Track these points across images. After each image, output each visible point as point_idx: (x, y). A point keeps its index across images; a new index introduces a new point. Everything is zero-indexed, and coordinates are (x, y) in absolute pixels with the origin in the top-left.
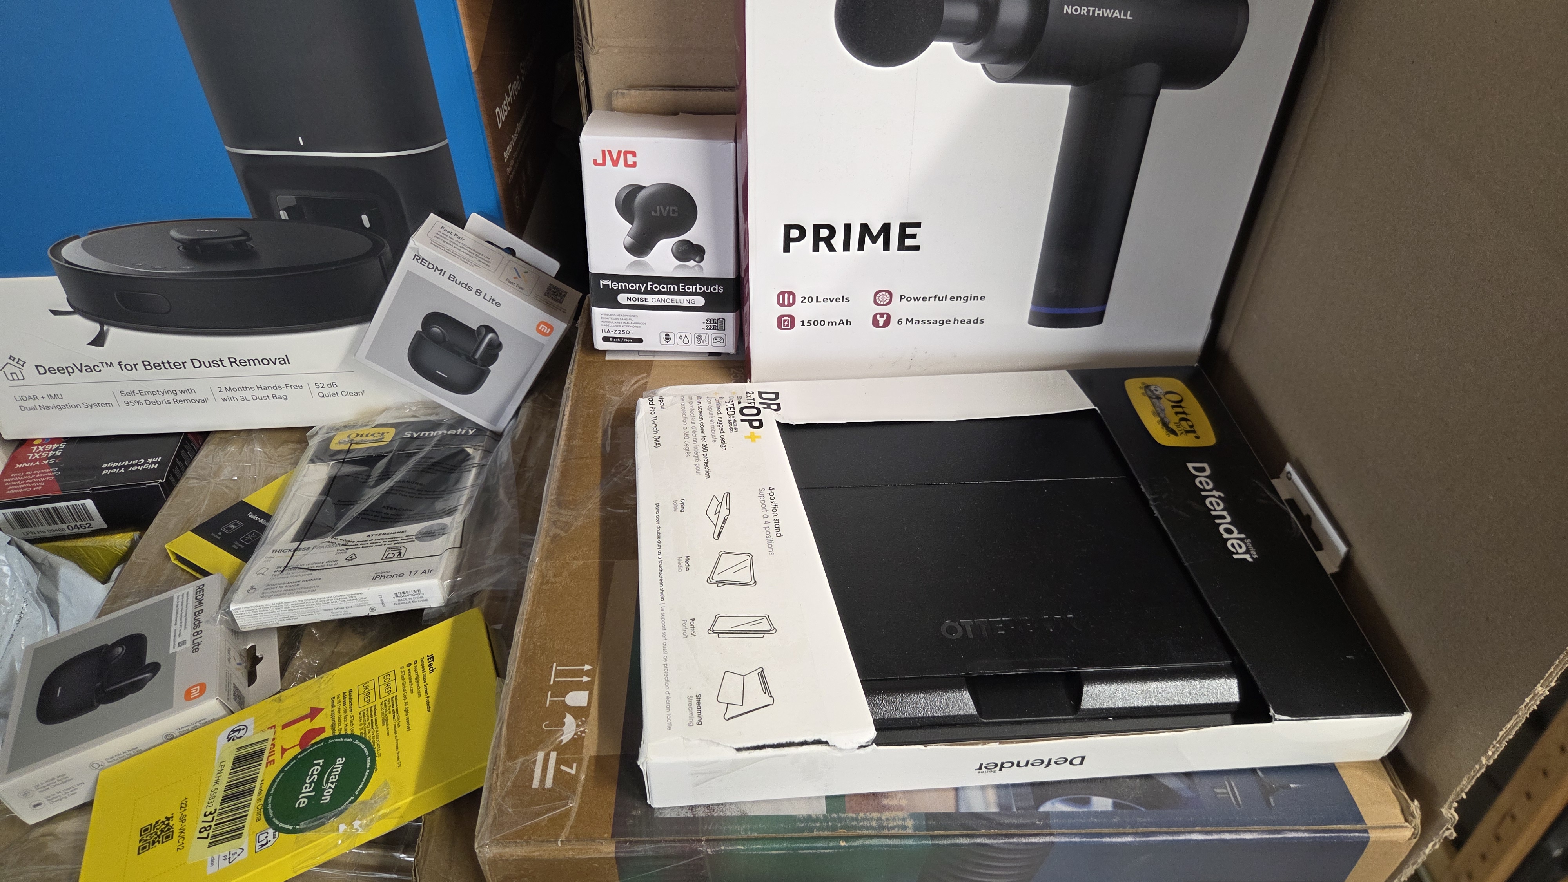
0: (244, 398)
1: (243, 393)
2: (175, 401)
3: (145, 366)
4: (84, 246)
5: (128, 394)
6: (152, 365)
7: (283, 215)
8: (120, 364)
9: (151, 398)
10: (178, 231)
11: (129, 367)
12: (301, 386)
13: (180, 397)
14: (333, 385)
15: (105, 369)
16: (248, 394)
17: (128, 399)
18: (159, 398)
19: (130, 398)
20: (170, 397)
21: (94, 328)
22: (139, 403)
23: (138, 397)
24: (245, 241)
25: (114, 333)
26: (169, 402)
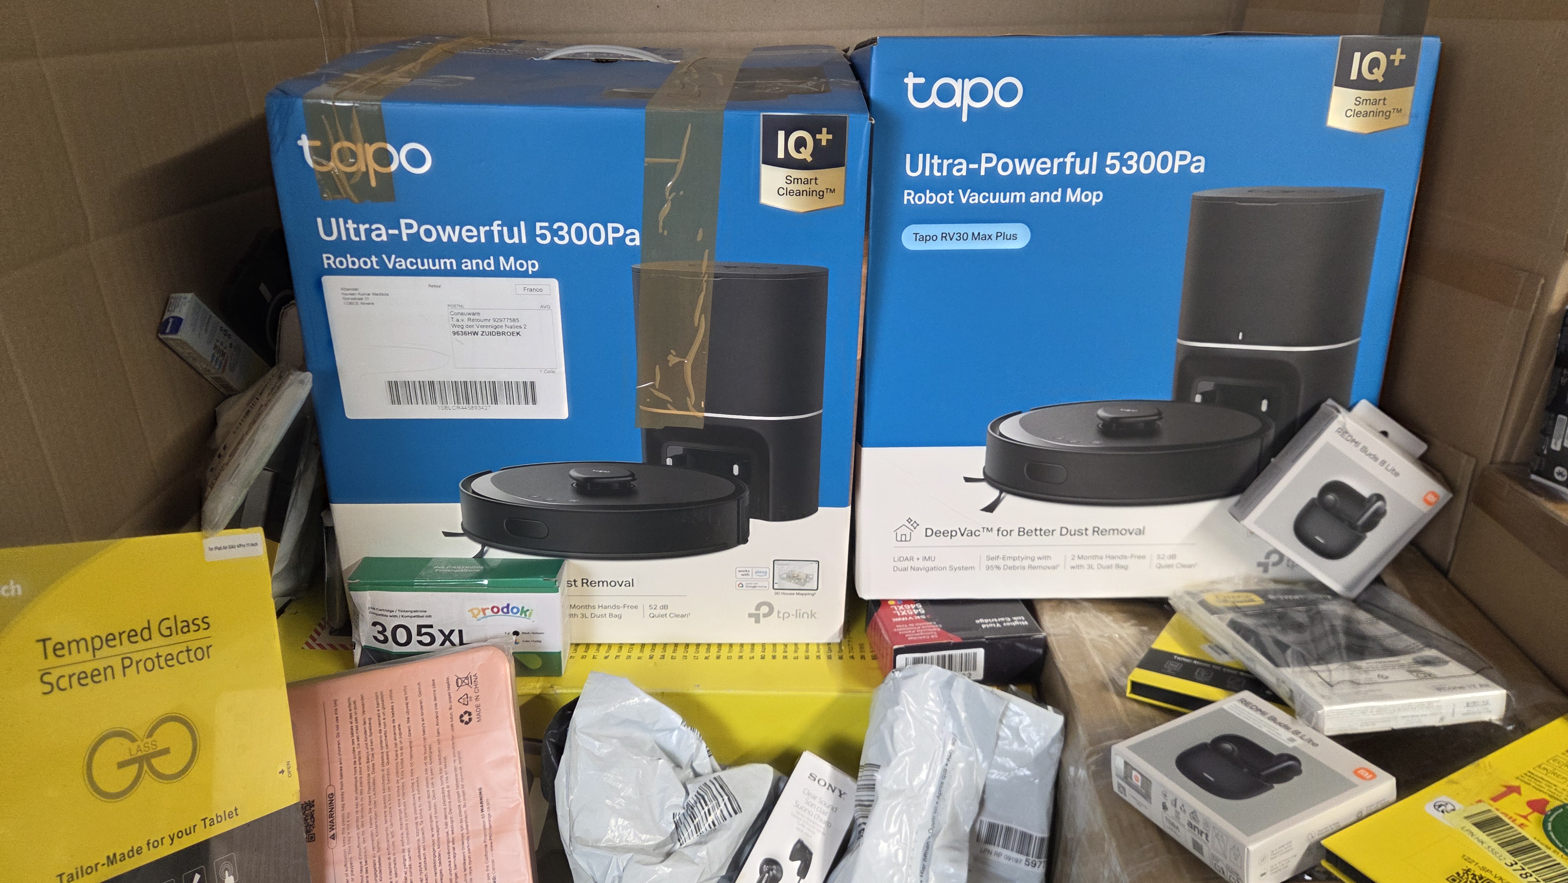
0: (1090, 567)
1: (1090, 561)
2: (1030, 567)
3: (1019, 531)
4: (1022, 423)
5: (992, 559)
6: (1026, 531)
7: (1198, 399)
8: (998, 530)
9: (1010, 563)
10: (1105, 411)
11: (1005, 533)
12: (1143, 557)
13: (1037, 563)
14: (1173, 557)
15: (984, 535)
16: (1095, 563)
17: (990, 563)
18: (1017, 563)
19: (994, 564)
20: (1026, 563)
21: (994, 494)
22: (998, 568)
23: (1000, 563)
24: (1155, 420)
25: (1010, 501)
26: (1024, 568)
